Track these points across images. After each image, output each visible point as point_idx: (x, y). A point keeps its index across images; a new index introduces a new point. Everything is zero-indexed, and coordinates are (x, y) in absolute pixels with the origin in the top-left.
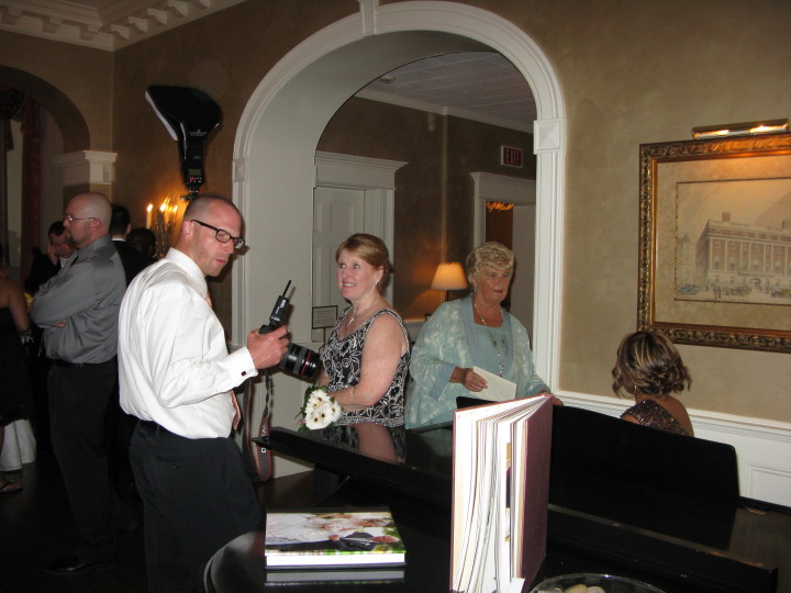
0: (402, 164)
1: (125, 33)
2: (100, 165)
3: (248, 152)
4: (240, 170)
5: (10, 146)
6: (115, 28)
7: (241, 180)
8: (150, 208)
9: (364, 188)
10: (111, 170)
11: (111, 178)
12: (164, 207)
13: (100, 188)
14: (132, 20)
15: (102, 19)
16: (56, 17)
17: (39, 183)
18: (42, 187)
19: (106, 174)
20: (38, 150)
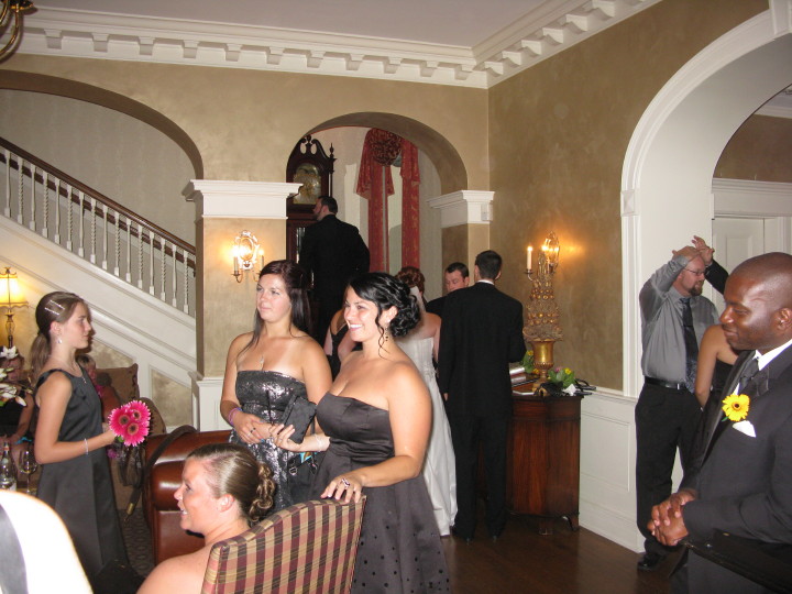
1: (499, 68)
2: (477, 206)
3: (638, 183)
4: (630, 203)
5: (390, 191)
6: (488, 64)
7: (631, 213)
8: (530, 249)
9: (763, 216)
10: (488, 209)
11: (489, 217)
12: (545, 248)
13: (478, 227)
14: (506, 54)
15: (476, 57)
16: (432, 61)
17: (418, 225)
18: (421, 229)
19: (484, 214)
20: (416, 193)
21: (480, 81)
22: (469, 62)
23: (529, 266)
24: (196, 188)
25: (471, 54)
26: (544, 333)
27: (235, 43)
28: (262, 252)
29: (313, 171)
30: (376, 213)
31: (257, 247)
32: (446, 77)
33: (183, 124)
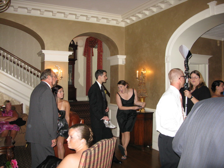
0: (210, 56)
1: (128, 21)
2: (121, 59)
3: (170, 54)
4: (168, 59)
5: (93, 55)
6: (126, 20)
7: (168, 62)
8: (138, 72)
9: (199, 64)
10: (124, 60)
11: (124, 63)
13: (121, 66)
14: (131, 17)
15: (122, 18)
16: (110, 18)
17: (102, 65)
18: (103, 66)
19: (123, 62)
20: (102, 56)
21: (123, 25)
22: (120, 19)
23: (137, 77)
24: (43, 52)
25: (121, 17)
26: (143, 95)
27: (55, 11)
28: (61, 71)
29: (71, 49)
30: (89, 61)
31: (60, 70)
32: (113, 23)
33: (39, 34)
